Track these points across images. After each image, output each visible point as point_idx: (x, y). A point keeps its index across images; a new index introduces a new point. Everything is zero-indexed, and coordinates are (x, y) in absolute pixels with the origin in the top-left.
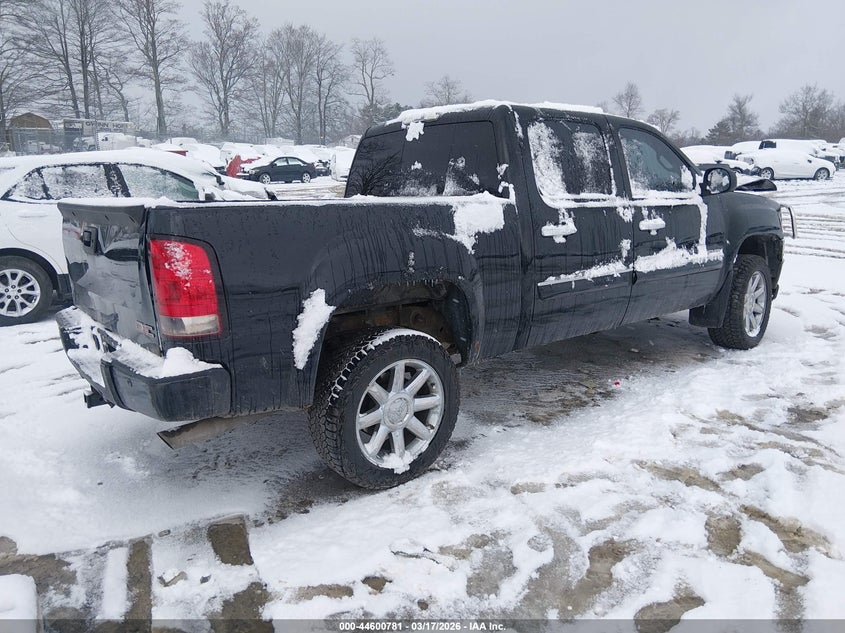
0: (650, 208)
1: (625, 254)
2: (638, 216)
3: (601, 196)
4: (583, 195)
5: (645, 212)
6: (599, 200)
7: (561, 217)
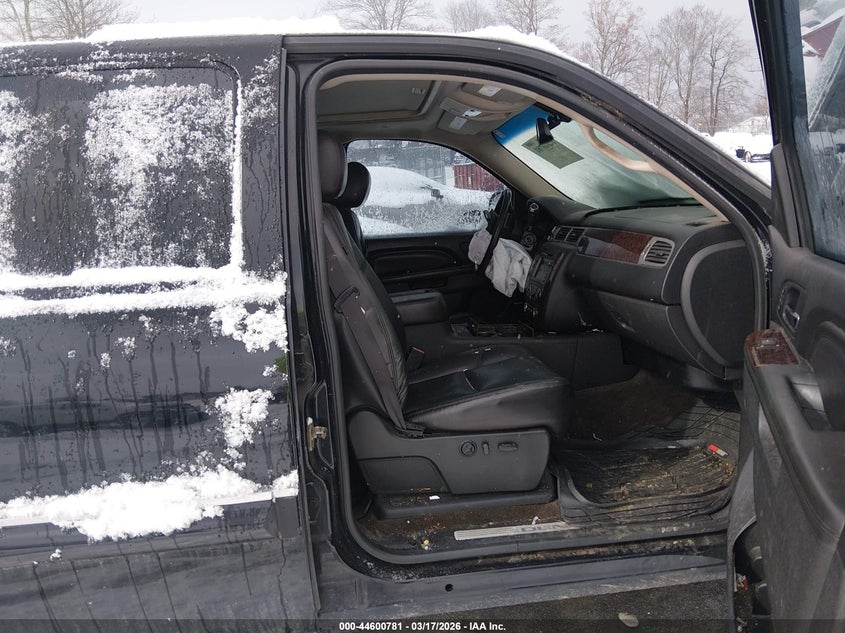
1: (236, 435)
3: (174, 273)
4: (81, 276)
6: (144, 288)
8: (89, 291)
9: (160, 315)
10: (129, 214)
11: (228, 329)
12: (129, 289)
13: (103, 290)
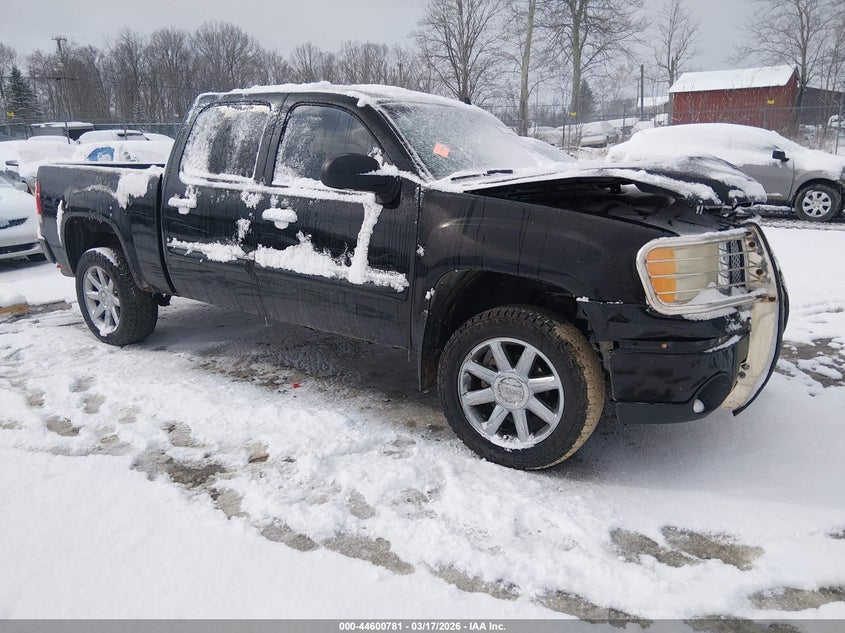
0: (281, 198)
1: (241, 234)
2: (265, 204)
3: (240, 178)
4: (222, 176)
5: (274, 201)
6: (231, 182)
7: (187, 192)
8: (220, 181)
9: (231, 191)
10: (235, 157)
11: (243, 199)
12: (228, 182)
13: (223, 181)
